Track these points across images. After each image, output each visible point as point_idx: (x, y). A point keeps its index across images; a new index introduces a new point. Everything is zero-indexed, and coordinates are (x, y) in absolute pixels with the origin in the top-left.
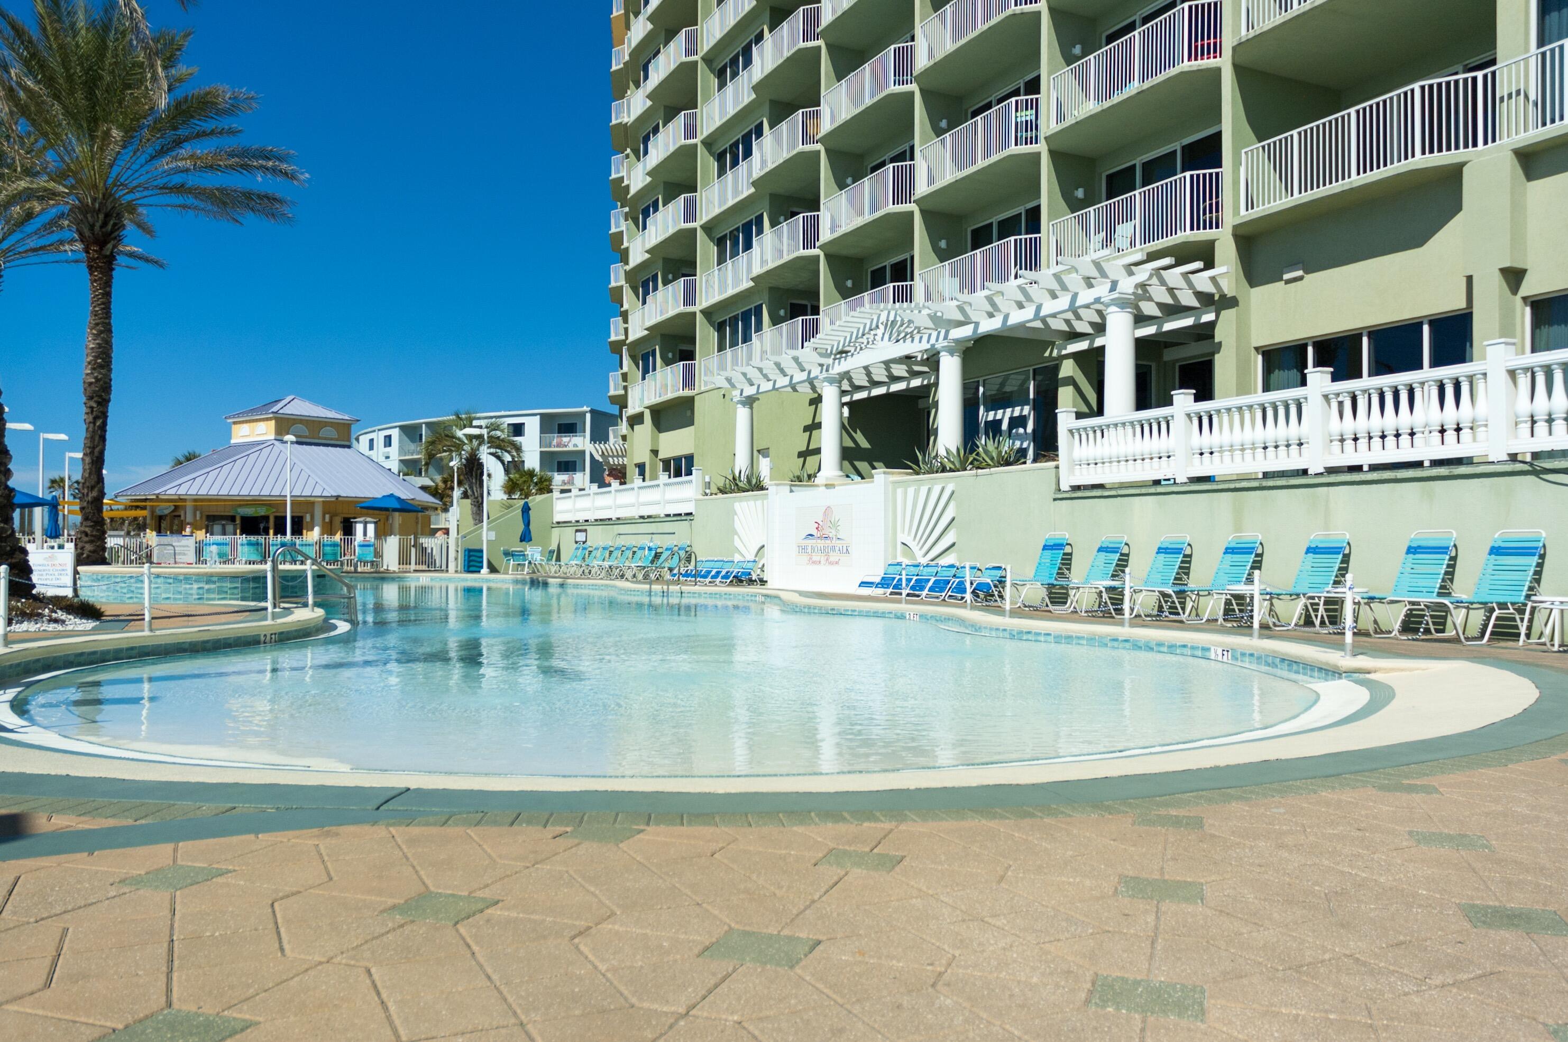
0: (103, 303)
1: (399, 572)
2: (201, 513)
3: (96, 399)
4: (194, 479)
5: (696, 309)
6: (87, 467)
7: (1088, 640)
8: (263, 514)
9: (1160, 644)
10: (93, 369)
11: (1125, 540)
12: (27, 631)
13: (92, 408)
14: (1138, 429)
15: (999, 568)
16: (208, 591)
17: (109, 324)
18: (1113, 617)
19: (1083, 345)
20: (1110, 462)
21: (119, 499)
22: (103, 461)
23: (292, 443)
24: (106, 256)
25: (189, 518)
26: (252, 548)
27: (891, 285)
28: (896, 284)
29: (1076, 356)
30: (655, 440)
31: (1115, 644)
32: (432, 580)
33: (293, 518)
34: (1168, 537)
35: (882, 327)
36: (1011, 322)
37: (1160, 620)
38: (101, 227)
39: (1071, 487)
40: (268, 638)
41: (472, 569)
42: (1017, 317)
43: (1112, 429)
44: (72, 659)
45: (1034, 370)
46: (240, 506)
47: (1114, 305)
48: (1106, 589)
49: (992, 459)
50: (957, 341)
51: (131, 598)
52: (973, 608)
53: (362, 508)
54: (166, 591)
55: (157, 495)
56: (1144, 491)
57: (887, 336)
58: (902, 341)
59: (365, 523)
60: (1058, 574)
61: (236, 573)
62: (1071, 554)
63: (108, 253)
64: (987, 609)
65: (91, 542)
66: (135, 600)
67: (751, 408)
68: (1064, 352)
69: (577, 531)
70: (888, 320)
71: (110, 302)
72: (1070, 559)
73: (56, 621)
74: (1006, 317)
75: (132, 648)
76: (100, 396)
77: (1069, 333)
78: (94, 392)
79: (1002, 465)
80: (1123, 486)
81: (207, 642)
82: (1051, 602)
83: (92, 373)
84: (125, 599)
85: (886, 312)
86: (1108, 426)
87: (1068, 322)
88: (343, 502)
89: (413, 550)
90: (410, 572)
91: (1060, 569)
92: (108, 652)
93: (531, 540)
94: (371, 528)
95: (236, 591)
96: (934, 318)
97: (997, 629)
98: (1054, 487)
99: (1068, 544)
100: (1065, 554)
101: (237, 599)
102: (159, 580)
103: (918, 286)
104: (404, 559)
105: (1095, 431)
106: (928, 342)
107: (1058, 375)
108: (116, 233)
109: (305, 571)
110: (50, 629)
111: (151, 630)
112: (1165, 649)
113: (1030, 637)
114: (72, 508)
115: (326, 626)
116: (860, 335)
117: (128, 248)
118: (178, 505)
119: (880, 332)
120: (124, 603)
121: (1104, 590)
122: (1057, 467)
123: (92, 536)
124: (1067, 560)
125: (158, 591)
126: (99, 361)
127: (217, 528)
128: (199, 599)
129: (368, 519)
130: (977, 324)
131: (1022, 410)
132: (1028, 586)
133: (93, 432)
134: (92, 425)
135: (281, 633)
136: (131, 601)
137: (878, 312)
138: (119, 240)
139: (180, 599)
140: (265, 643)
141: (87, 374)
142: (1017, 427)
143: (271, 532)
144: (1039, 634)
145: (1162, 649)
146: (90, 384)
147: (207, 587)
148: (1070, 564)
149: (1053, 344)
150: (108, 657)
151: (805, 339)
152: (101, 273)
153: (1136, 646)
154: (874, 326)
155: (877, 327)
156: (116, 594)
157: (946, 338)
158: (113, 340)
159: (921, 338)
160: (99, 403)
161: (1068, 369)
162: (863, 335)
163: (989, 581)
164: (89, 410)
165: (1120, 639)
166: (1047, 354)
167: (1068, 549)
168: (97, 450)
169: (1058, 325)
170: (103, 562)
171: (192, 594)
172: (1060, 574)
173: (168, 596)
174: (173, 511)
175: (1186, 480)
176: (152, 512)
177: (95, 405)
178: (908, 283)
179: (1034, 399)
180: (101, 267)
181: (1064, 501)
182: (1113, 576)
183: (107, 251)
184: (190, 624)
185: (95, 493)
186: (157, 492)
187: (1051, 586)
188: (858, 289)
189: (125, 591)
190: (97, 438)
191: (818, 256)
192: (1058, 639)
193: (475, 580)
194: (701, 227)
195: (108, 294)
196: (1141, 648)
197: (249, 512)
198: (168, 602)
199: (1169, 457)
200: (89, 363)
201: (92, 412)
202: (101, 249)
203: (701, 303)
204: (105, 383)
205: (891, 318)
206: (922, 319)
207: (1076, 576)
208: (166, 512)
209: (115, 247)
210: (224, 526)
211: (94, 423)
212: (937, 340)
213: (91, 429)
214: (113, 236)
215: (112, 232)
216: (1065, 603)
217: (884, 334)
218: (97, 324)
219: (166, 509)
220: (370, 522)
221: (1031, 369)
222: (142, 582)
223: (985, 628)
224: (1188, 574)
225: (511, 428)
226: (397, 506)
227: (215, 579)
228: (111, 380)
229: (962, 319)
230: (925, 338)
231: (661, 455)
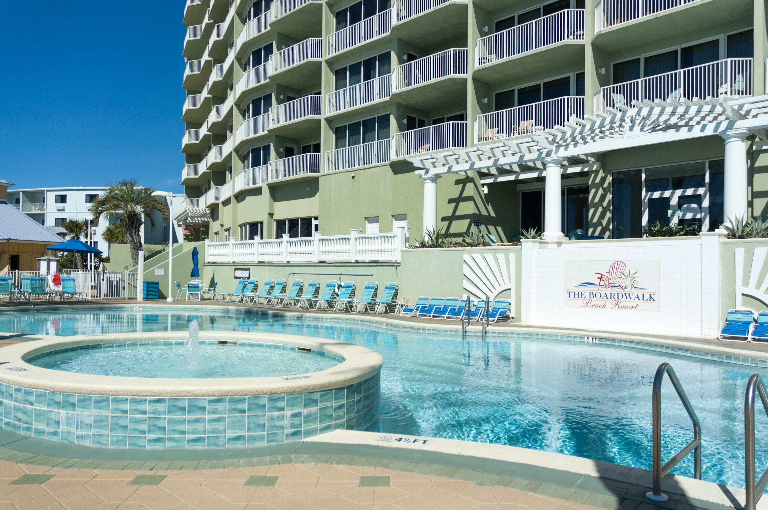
5: (322, 117)
16: (308, 418)
30: (272, 207)
41: (149, 297)
45: (710, 162)
51: (158, 440)
54: (233, 426)
59: (49, 261)
66: (168, 444)
67: (436, 183)
69: (236, 269)
93: (199, 276)
94: (54, 265)
95: (342, 412)
102: (220, 407)
125: (220, 426)
128: (294, 434)
131: (696, 191)
139: (262, 438)
147: (305, 411)
156: (120, 433)
171: (282, 428)
173: (239, 433)
179: (709, 183)
189: (145, 427)
194: (326, 61)
198: (239, 445)
203: (325, 114)
220: (52, 260)
221: (707, 161)
225: (88, 197)
227: (317, 396)
231: (276, 217)
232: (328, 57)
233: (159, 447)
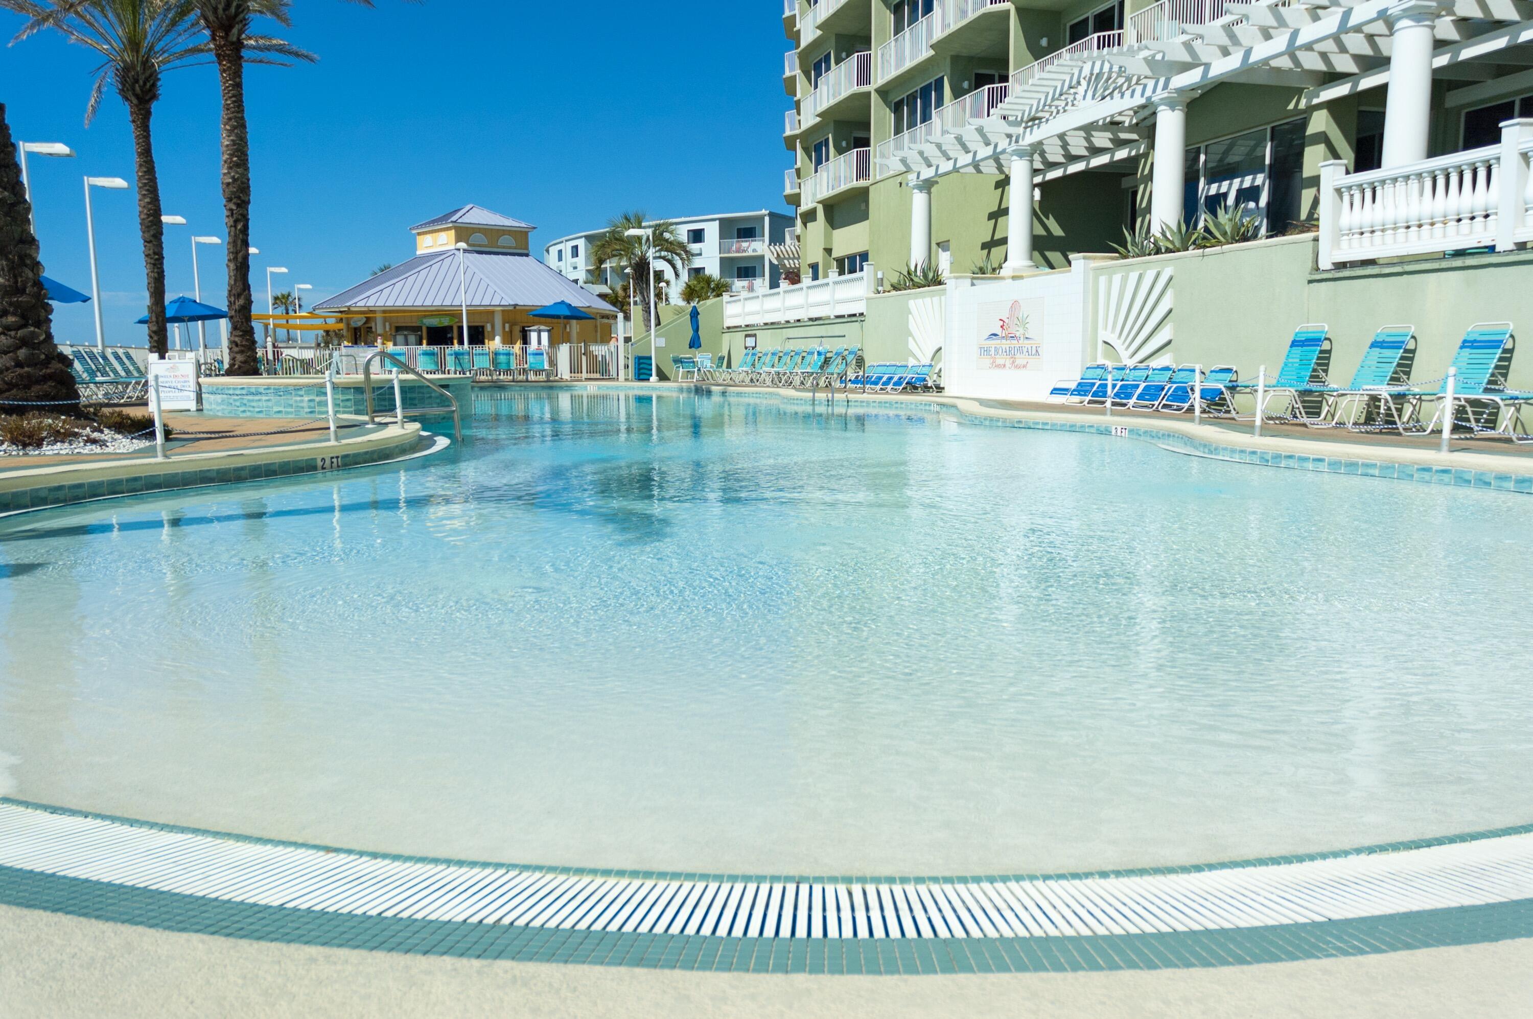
0: (234, 96)
1: (571, 381)
2: (390, 325)
3: (235, 200)
4: (382, 290)
5: (871, 88)
6: (232, 274)
7: (1382, 468)
8: (446, 324)
9: (1503, 477)
10: (230, 168)
11: (1413, 330)
13: (231, 210)
14: (1428, 183)
15: (1229, 370)
17: (242, 118)
18: (1400, 434)
19: (1341, 90)
20: (1395, 229)
21: (317, 312)
22: (248, 267)
23: (465, 251)
24: (233, 43)
25: (380, 330)
26: (427, 358)
27: (1096, 35)
28: (1101, 34)
29: (1333, 106)
30: (828, 238)
31: (1426, 476)
32: (599, 388)
33: (469, 328)
34: (1474, 327)
35: (1084, 83)
36: (1253, 58)
37: (1472, 439)
38: (224, 10)
39: (1334, 264)
40: (328, 462)
41: (642, 377)
42: (1261, 51)
43: (1388, 187)
44: (43, 494)
45: (1273, 128)
46: (425, 316)
47: (1408, 17)
48: (1391, 396)
49: (1224, 234)
50: (1180, 91)
51: (244, 411)
52: (1202, 421)
53: (535, 315)
55: (349, 307)
56: (1444, 264)
57: (1090, 93)
58: (1108, 98)
59: (539, 332)
60: (1311, 377)
62: (1329, 352)
63: (235, 39)
64: (1216, 422)
65: (241, 352)
66: (248, 414)
67: (929, 193)
68: (1315, 101)
69: (747, 336)
70: (1092, 74)
71: (241, 94)
72: (1328, 358)
73: (94, 441)
74: (1248, 53)
75: (135, 479)
76: (239, 198)
77: (1325, 73)
78: (233, 193)
79: (1237, 241)
80: (1402, 260)
81: (242, 468)
82: (1307, 413)
83: (229, 173)
84: (239, 413)
85: (1090, 64)
86: (1383, 182)
87: (1324, 56)
88: (522, 311)
89: (584, 358)
90: (581, 381)
91: (1314, 370)
92: (101, 484)
93: (699, 346)
94: (545, 336)
95: (349, 404)
96: (1150, 62)
97: (1242, 451)
98: (1309, 264)
99: (1326, 339)
100: (1321, 352)
101: (351, 413)
103: (1129, 32)
104: (575, 368)
105: (1363, 192)
106: (1142, 96)
107: (1305, 132)
108: (241, 16)
109: (391, 380)
112: (1511, 485)
113: (1291, 463)
116: (1057, 95)
118: (369, 315)
119: (1081, 90)
120: (238, 417)
121: (1389, 398)
122: (1316, 240)
123: (242, 346)
124: (1324, 359)
125: (270, 404)
126: (235, 159)
127: (400, 338)
128: (311, 412)
129: (542, 327)
130: (1207, 66)
131: (1254, 180)
132: (1272, 393)
133: (235, 236)
134: (233, 229)
135: (347, 456)
136: (244, 415)
137: (1080, 64)
138: (245, 23)
139: (291, 413)
140: (323, 468)
141: (225, 174)
142: (1248, 200)
144: (1307, 459)
145: (1505, 484)
146: (228, 184)
148: (1327, 365)
149: (1299, 92)
150: (118, 488)
151: (992, 104)
152: (229, 62)
153: (1461, 478)
154: (1074, 82)
155: (1079, 83)
156: (230, 408)
157: (1165, 87)
158: (249, 136)
159: (1133, 91)
160: (238, 205)
161: (1320, 122)
162: (1061, 95)
163: (1221, 386)
164: (229, 213)
166: (1291, 106)
167: (1326, 346)
168: (240, 255)
169: (1311, 62)
171: (303, 408)
172: (1314, 378)
173: (280, 409)
174: (365, 323)
175: (1512, 247)
176: (348, 324)
177: (234, 207)
178: (1116, 32)
179: (1271, 165)
180: (229, 55)
181: (1323, 284)
182: (1392, 379)
183: (233, 38)
185: (241, 302)
186: (348, 304)
187: (1303, 393)
188: (1054, 46)
189: (238, 404)
190: (239, 242)
191: (1009, 11)
192: (1335, 466)
193: (642, 388)
195: (238, 86)
196: (1469, 482)
197: (435, 322)
198: (280, 416)
199: (1487, 216)
200: (225, 162)
201: (232, 214)
202: (227, 34)
203: (876, 80)
204: (243, 183)
205: (1097, 70)
206: (1137, 65)
207: (1335, 379)
208: (360, 324)
209: (241, 32)
210: (406, 336)
211: (235, 227)
212: (1154, 91)
213: (232, 233)
214: (238, 19)
215: (237, 14)
216: (1319, 414)
217: (1086, 91)
218: (230, 119)
219: (359, 321)
220: (544, 331)
221: (1269, 128)
223: (1225, 449)
224: (1505, 376)
225: (691, 233)
226: (567, 313)
228: (248, 180)
229: (1187, 58)
230: (1139, 89)
231: (835, 254)
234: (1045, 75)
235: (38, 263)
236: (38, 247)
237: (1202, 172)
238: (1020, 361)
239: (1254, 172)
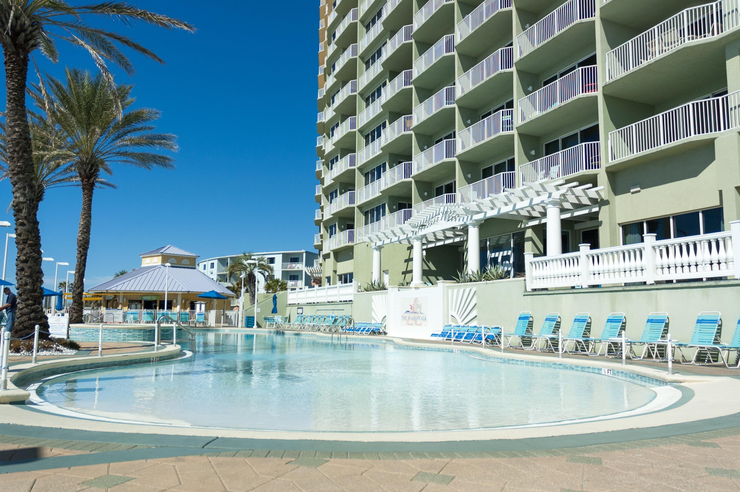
0: (88, 204)
1: (216, 327)
2: (126, 299)
3: (82, 247)
4: (124, 283)
5: (355, 205)
6: (77, 278)
7: (542, 364)
8: (154, 299)
9: (577, 366)
10: (82, 234)
11: (559, 315)
12: (45, 355)
13: (80, 251)
14: (563, 262)
15: (498, 328)
16: (128, 336)
17: (90, 213)
18: (554, 353)
19: (536, 222)
20: (550, 278)
21: (90, 292)
22: (84, 275)
23: (169, 267)
24: (90, 184)
25: (121, 301)
26: (148, 315)
27: (445, 195)
28: (448, 194)
29: (533, 227)
30: (335, 266)
31: (555, 366)
32: (230, 331)
33: (168, 301)
34: (579, 314)
35: (441, 214)
36: (501, 212)
37: (577, 354)
38: (89, 171)
39: (532, 289)
40: (155, 359)
41: (249, 326)
42: (505, 210)
43: (551, 262)
44: (64, 369)
45: (513, 234)
46: (144, 296)
47: (550, 204)
48: (550, 339)
49: (494, 276)
50: (476, 221)
51: (93, 339)
52: (486, 347)
53: (199, 297)
54: (109, 336)
55: (107, 291)
56: (567, 291)
57: (443, 218)
58: (450, 221)
60: (526, 331)
61: (141, 328)
62: (532, 322)
63: (92, 182)
64: (492, 348)
65: (76, 313)
66: (95, 340)
67: (380, 251)
68: (527, 226)
69: (298, 308)
70: (444, 211)
71: (91, 204)
72: (532, 324)
73: (59, 350)
74: (499, 210)
75: (92, 364)
76: (84, 246)
77: (529, 217)
78: (82, 244)
79: (498, 279)
80: (556, 289)
81: (127, 361)
82: (523, 345)
83: (81, 236)
84: (90, 340)
85: (443, 207)
86: (549, 261)
87: (528, 212)
88: (191, 294)
89: (222, 317)
90: (220, 327)
91: (527, 328)
92: (81, 365)
93: (277, 312)
94: (203, 306)
95: (140, 336)
96: (465, 210)
97: (498, 358)
98: (523, 289)
99: (531, 317)
100: (529, 322)
101: (141, 340)
102: (106, 331)
103: (458, 195)
104: (218, 321)
105: (543, 263)
106: (463, 221)
107: (524, 236)
108: (96, 173)
109: (173, 327)
110: (56, 354)
111: (101, 355)
112: (579, 369)
113: (514, 362)
114: (68, 296)
115: (181, 354)
116: (431, 218)
117: (100, 180)
118: (116, 295)
119: (440, 216)
120: (89, 342)
121: (549, 339)
122: (525, 280)
123: (77, 310)
124: (531, 324)
125: (105, 336)
126: (85, 230)
127: (133, 306)
128: (124, 340)
129: (202, 302)
130: (486, 213)
131: (508, 252)
132: (512, 337)
133: (80, 262)
134: (80, 259)
135: (161, 357)
137: (439, 207)
138: (96, 176)
139: (115, 340)
140: (153, 362)
141: (79, 236)
142: (505, 260)
143: (158, 308)
144: (518, 361)
145: (578, 369)
146: (80, 240)
147: (127, 334)
148: (532, 326)
149: (522, 222)
151: (405, 219)
152: (88, 191)
153: (565, 367)
154: (437, 213)
155: (439, 214)
156: (86, 337)
157: (471, 219)
158: (92, 221)
159: (460, 219)
160: (84, 249)
161: (529, 233)
162: (432, 218)
163: (493, 334)
164: (79, 252)
165: (557, 363)
166: (519, 226)
167: (531, 319)
168: (81, 270)
169: (524, 213)
170: (81, 322)
171: (120, 338)
172: (527, 331)
173: (110, 338)
174: (114, 298)
175: (587, 287)
176: (104, 298)
177: (82, 250)
178: (453, 194)
179: (513, 248)
180: (87, 188)
181: (529, 296)
182: (553, 332)
183: (91, 181)
184: (119, 352)
185: (79, 290)
186: (107, 289)
187: (523, 337)
188: (430, 197)
189: (90, 336)
190: (82, 265)
191: (411, 181)
192: (527, 363)
193: (251, 331)
194: (358, 168)
195: (90, 200)
196: (568, 368)
197: (148, 298)
198: (109, 341)
199: (578, 275)
200: (80, 231)
201: (80, 253)
202: (89, 180)
203: (357, 203)
204: (87, 240)
205: (446, 210)
206: (460, 210)
207: (535, 332)
208: (111, 298)
209: (95, 179)
210: (136, 305)
211: (81, 258)
212: (467, 220)
213: (79, 261)
214: (94, 174)
215: (94, 173)
216: (530, 345)
217: (442, 217)
218: (85, 214)
219: (111, 297)
220: (203, 304)
221: (512, 233)
222: (99, 332)
223: (492, 357)
224: (589, 332)
225: (269, 260)
226: (216, 296)
227: (132, 331)
228: (89, 239)
229: (478, 210)
230: (461, 219)
231: (338, 273)
232: (359, 165)
233: (93, 341)
234: (426, 210)
235: (42, 280)
236: (43, 275)
237: (488, 248)
238: (419, 322)
239: (508, 249)
